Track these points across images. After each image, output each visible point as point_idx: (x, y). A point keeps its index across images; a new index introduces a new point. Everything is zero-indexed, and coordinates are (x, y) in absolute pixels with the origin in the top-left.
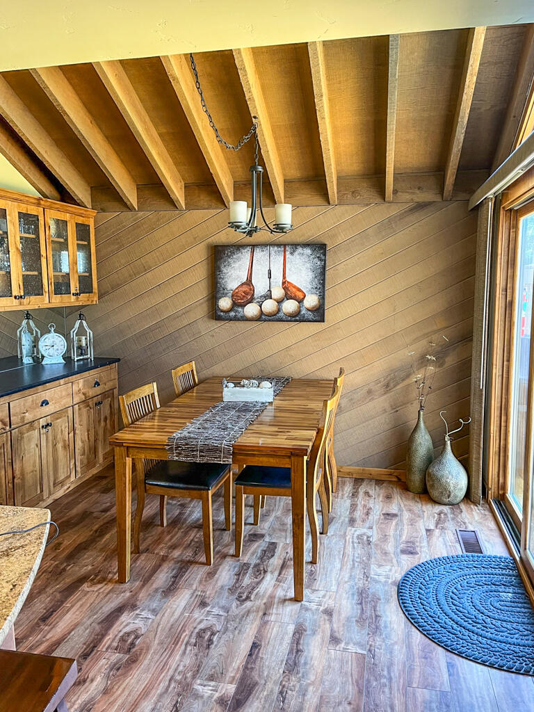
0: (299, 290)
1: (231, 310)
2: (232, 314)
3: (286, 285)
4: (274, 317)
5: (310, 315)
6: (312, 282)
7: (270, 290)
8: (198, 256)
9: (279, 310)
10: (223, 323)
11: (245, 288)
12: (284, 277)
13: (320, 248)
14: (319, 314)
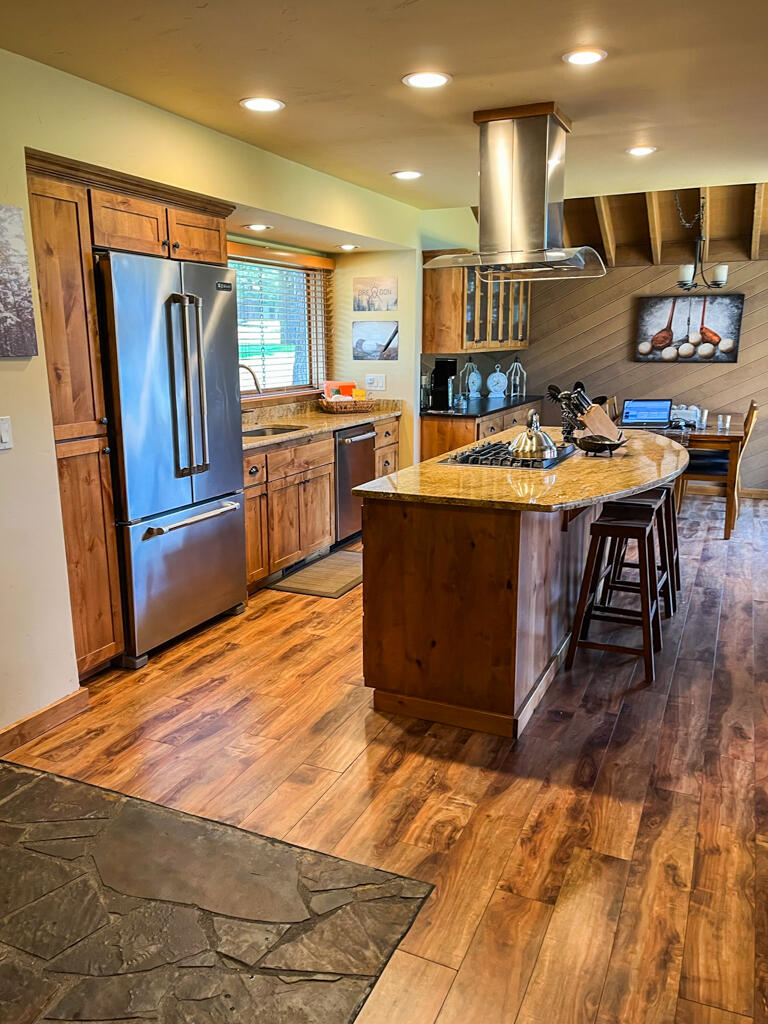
0: (716, 335)
1: (650, 352)
2: (651, 356)
3: (703, 331)
4: (690, 359)
5: (724, 357)
6: (728, 327)
7: (687, 336)
8: (622, 307)
9: (695, 353)
10: (640, 364)
11: (664, 334)
12: (702, 324)
13: (738, 298)
14: (732, 355)
